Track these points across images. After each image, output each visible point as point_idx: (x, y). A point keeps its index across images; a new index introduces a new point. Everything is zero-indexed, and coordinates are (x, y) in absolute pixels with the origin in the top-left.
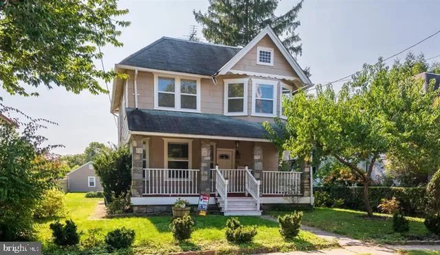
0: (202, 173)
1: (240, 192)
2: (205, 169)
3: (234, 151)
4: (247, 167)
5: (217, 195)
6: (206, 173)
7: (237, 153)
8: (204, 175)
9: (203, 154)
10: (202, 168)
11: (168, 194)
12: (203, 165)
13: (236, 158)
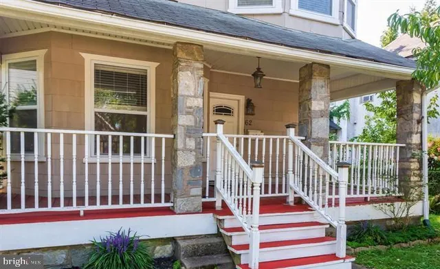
0: (180, 145)
1: (277, 194)
2: (189, 132)
3: (242, 99)
4: (292, 131)
5: (218, 205)
6: (191, 144)
7: (249, 105)
8: (185, 149)
9: (182, 91)
10: (180, 132)
11: (74, 208)
12: (184, 120)
13: (246, 114)
